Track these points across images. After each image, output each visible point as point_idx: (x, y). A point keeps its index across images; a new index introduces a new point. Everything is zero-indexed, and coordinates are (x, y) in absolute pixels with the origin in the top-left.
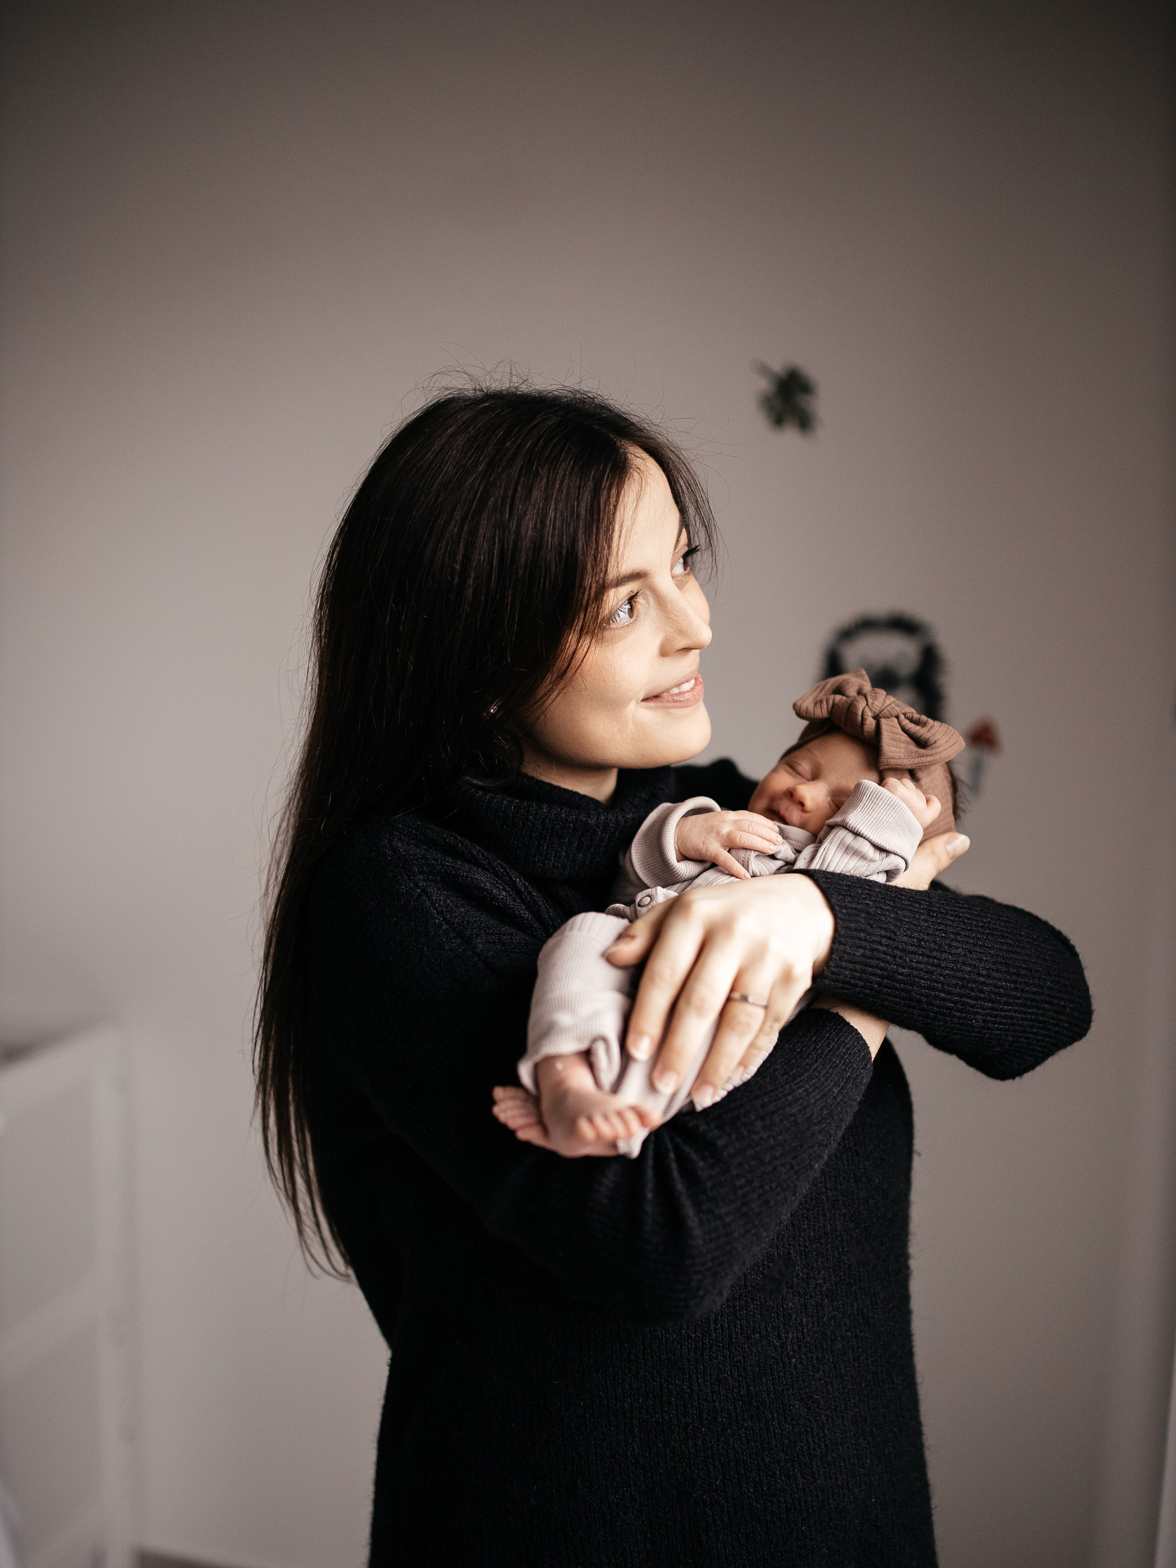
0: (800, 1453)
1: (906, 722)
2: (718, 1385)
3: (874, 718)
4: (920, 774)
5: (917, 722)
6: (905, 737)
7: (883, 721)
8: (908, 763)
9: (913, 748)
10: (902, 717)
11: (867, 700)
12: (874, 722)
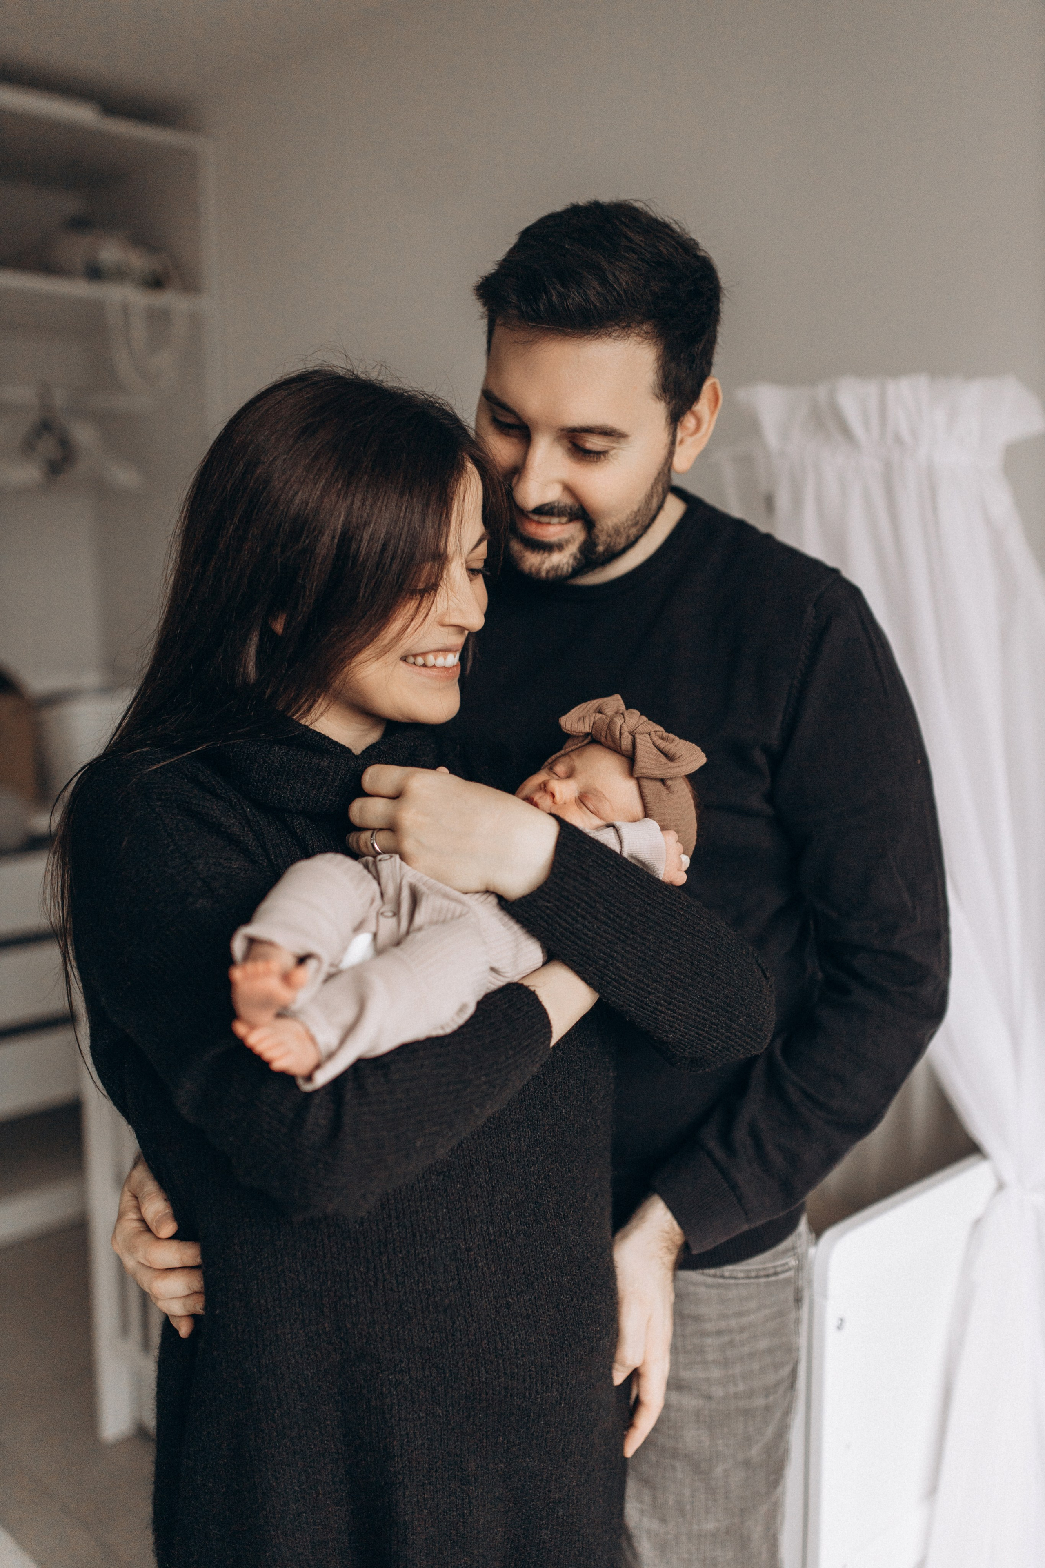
0: (486, 1350)
1: (655, 738)
2: (404, 1277)
3: (630, 733)
4: (669, 783)
5: (666, 739)
6: (655, 751)
7: (637, 736)
8: (658, 773)
9: (663, 759)
10: (653, 734)
11: (624, 717)
12: (630, 737)
